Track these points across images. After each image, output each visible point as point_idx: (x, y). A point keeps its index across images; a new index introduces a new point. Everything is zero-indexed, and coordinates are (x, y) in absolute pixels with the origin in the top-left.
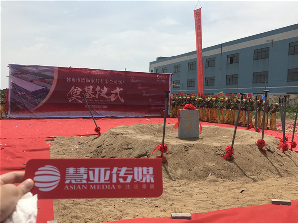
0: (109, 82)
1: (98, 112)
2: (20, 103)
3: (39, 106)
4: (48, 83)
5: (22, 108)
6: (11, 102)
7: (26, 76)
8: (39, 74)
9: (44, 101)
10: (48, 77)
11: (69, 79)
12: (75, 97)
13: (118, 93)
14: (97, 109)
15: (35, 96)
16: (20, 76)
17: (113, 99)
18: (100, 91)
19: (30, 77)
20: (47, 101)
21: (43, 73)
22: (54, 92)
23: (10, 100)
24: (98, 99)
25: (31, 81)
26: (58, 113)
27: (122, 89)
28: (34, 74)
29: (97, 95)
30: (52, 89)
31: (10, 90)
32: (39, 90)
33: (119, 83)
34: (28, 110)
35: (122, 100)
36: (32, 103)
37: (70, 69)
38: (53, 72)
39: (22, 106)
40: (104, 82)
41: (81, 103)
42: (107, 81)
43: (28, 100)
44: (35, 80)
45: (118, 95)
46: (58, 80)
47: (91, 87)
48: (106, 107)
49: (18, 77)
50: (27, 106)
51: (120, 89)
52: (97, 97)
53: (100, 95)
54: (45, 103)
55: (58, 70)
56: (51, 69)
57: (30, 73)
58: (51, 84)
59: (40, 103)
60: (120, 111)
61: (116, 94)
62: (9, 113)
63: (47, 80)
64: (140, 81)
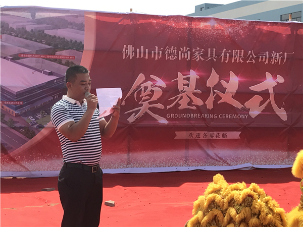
0: (246, 58)
1: (211, 152)
10: (65, 44)
11: (128, 51)
12: (144, 107)
13: (271, 91)
14: (211, 143)
17: (255, 112)
18: (219, 86)
21: (52, 33)
24: (210, 112)
27: (280, 79)
28: (22, 33)
29: (211, 98)
33: (273, 61)
35: (282, 114)
37: (132, 16)
40: (231, 56)
42: (238, 55)
44: (27, 55)
45: (272, 99)
46: (98, 52)
47: (193, 75)
48: (236, 135)
51: (275, 77)
52: (210, 104)
53: (218, 98)
55: (97, 21)
59: (41, 127)
60: (275, 148)
61: (265, 94)
63: (65, 53)
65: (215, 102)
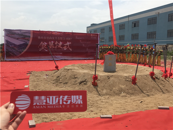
0: (63, 39)
1: (57, 57)
2: (11, 52)
3: (22, 53)
4: (27, 40)
5: (12, 55)
6: (6, 52)
7: (14, 36)
8: (21, 35)
9: (25, 50)
10: (27, 36)
11: (39, 37)
12: (43, 48)
14: (56, 55)
15: (20, 48)
16: (11, 36)
17: (65, 49)
19: (17, 36)
20: (27, 50)
21: (24, 34)
22: (31, 45)
23: (5, 50)
24: (56, 49)
25: (17, 39)
26: (34, 57)
27: (70, 43)
28: (18, 34)
30: (30, 43)
31: (5, 44)
32: (22, 44)
33: (69, 40)
34: (16, 56)
35: (71, 50)
36: (18, 52)
37: (40, 31)
38: (30, 33)
39: (12, 53)
41: (46, 52)
42: (61, 38)
43: (16, 50)
44: (20, 38)
45: (69, 47)
46: (33, 38)
47: (52, 42)
48: (61, 53)
49: (9, 37)
50: (15, 54)
51: (69, 43)
52: (56, 47)
54: (26, 52)
55: (33, 32)
56: (29, 32)
57: (16, 34)
58: (29, 41)
59: (23, 51)
60: (70, 56)
61: (67, 46)
62: (5, 58)
63: (27, 38)
64: (81, 38)
65: (57, 47)
